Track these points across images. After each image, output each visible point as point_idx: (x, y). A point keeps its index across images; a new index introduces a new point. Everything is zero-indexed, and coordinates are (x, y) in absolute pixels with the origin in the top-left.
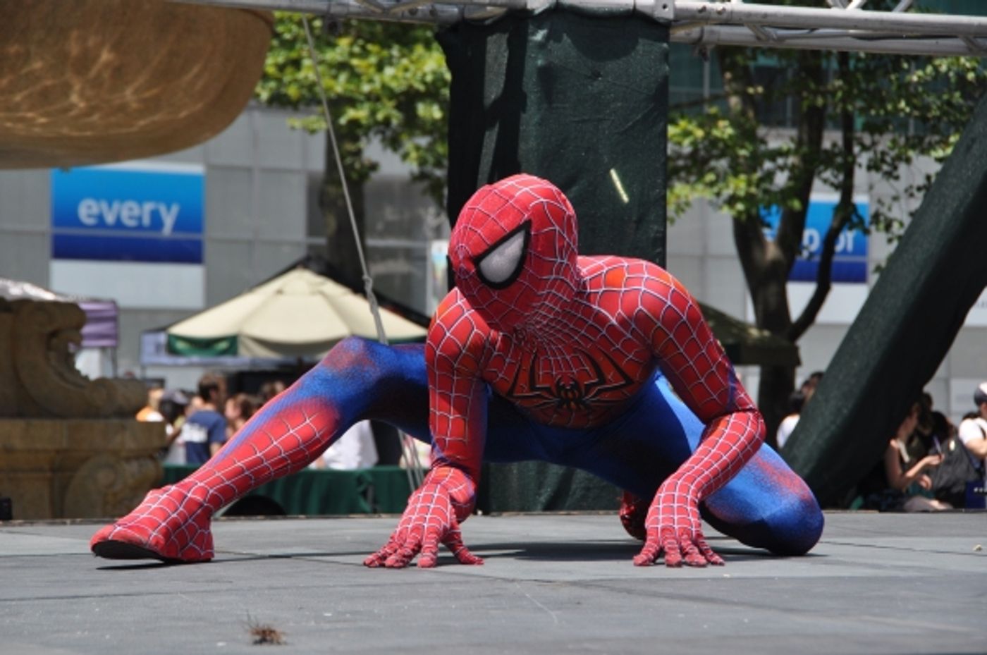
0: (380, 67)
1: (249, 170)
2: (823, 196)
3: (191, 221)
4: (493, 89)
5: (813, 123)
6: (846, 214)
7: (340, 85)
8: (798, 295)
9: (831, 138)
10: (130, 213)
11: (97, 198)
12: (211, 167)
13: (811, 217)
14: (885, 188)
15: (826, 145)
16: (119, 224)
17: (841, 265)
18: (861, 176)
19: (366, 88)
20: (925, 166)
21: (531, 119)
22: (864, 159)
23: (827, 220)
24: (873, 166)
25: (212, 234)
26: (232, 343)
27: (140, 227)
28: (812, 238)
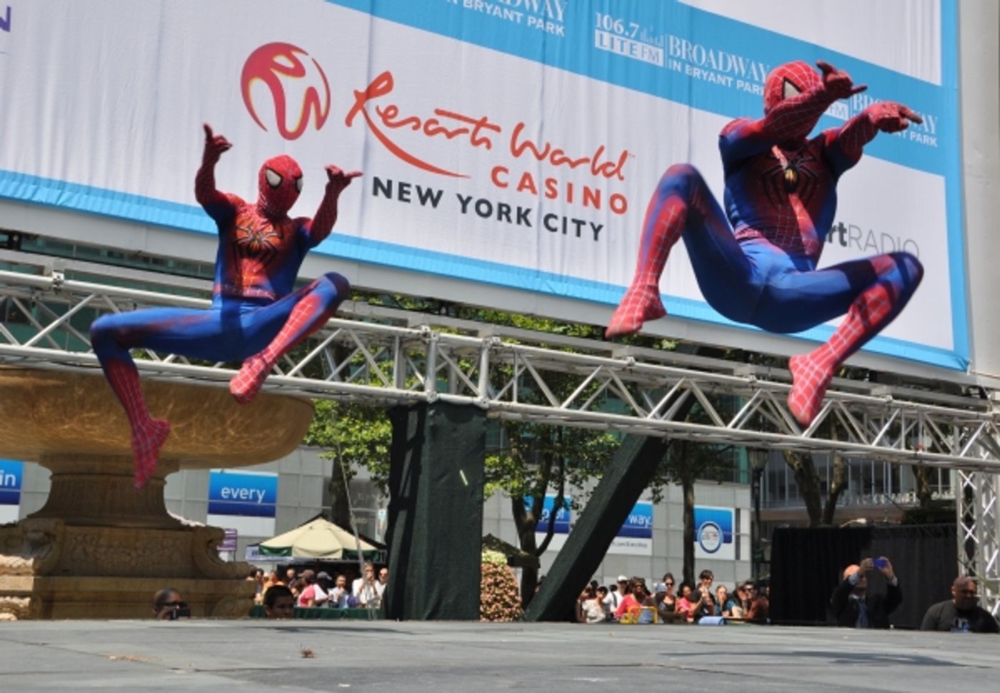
0: (360, 430)
1: (298, 475)
2: (551, 494)
3: (270, 498)
4: (411, 434)
5: (547, 460)
6: (560, 501)
7: (342, 438)
8: (540, 538)
9: (554, 469)
10: (244, 493)
11: (230, 487)
12: (281, 474)
13: (545, 503)
14: (576, 492)
15: (553, 471)
16: (238, 498)
17: (558, 525)
18: (567, 485)
19: (353, 439)
20: (593, 482)
21: (426, 447)
22: (568, 478)
23: (552, 505)
24: (572, 483)
25: (280, 503)
26: (289, 550)
27: (247, 500)
28: (546, 512)
